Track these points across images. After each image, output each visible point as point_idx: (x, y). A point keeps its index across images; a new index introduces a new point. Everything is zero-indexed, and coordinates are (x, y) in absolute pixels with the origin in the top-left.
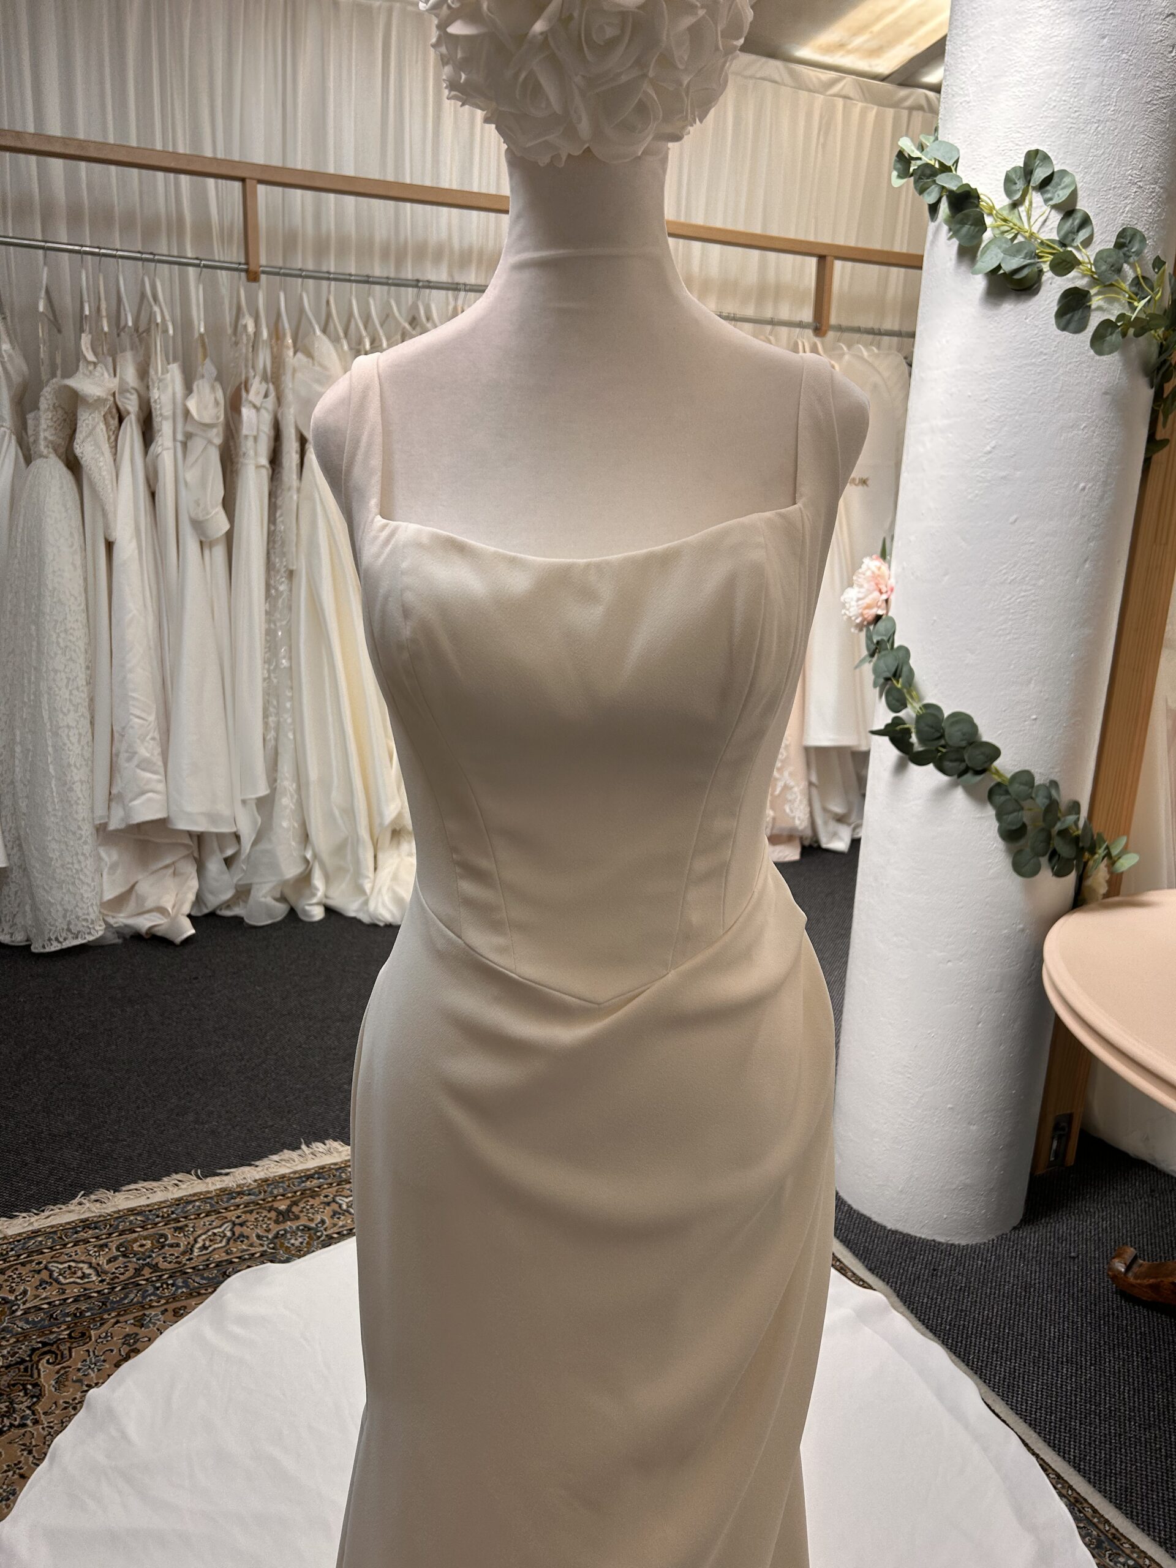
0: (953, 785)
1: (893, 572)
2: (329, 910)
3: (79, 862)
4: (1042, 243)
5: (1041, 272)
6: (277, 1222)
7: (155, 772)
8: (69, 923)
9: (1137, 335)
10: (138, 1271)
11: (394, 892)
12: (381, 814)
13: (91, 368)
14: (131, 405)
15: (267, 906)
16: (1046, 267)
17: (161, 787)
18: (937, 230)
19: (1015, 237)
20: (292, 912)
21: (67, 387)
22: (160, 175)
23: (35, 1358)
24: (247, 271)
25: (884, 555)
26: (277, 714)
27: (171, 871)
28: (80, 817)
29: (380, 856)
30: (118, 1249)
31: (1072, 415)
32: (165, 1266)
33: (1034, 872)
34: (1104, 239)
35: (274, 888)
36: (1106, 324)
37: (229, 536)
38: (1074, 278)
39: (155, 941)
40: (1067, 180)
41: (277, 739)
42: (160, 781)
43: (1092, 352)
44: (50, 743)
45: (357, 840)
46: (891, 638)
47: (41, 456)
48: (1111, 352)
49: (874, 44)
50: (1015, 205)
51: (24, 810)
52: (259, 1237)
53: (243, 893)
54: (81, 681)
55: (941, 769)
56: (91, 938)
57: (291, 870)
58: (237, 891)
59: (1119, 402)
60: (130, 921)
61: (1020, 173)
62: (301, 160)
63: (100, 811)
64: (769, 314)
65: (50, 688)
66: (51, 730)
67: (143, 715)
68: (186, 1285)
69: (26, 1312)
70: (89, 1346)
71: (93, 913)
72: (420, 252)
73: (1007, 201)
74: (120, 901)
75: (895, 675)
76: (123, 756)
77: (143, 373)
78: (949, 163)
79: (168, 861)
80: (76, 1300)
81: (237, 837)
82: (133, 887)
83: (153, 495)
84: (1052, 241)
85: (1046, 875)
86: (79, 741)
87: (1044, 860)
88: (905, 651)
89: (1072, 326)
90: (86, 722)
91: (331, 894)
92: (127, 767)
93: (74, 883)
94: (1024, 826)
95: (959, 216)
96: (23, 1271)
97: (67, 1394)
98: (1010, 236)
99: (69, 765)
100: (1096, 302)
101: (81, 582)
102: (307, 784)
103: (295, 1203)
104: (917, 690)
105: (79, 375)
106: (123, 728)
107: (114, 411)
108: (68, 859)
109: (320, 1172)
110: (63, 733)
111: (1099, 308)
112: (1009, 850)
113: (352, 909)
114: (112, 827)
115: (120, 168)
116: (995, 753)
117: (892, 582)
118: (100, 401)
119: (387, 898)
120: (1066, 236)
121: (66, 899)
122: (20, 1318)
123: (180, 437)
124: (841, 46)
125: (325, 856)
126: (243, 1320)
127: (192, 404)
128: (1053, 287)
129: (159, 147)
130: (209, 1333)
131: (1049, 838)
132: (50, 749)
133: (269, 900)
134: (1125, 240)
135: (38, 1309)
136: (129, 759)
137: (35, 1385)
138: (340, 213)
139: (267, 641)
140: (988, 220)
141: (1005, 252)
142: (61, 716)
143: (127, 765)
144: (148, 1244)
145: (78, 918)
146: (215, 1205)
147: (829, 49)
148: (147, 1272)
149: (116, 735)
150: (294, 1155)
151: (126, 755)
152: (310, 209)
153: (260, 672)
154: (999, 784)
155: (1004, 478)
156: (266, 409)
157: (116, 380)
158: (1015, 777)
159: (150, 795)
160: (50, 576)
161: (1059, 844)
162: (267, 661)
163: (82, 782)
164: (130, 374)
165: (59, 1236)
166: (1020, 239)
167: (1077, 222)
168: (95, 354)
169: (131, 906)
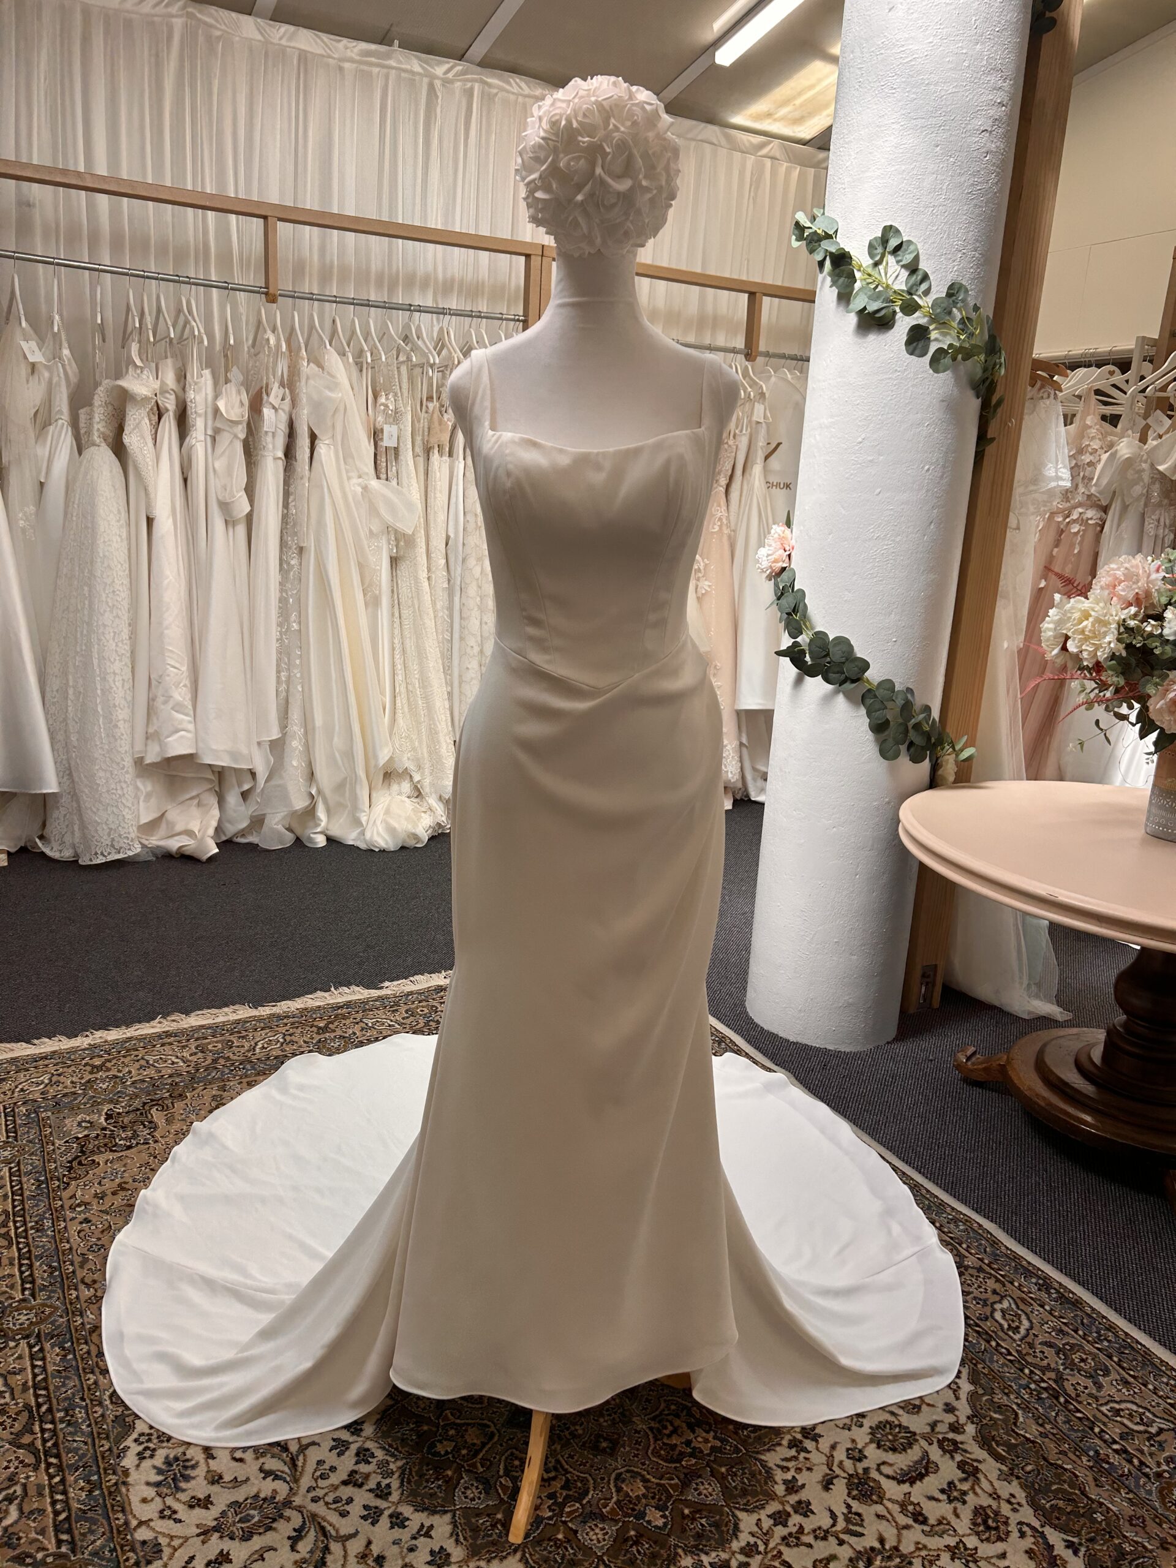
0: (836, 692)
1: (795, 536)
2: (330, 840)
3: (122, 788)
4: (895, 292)
5: (895, 312)
6: (318, 1033)
7: (187, 715)
8: (113, 840)
9: (964, 359)
10: (215, 1061)
11: (387, 823)
12: (376, 757)
13: (139, 371)
14: (170, 404)
15: (279, 832)
16: (898, 309)
17: (191, 727)
18: (824, 279)
19: (877, 287)
20: (298, 840)
21: (121, 387)
22: (190, 210)
23: (147, 1107)
24: (266, 294)
25: (789, 524)
26: (288, 670)
27: (196, 801)
28: (122, 750)
29: (374, 795)
30: (196, 1048)
31: (919, 416)
32: (236, 1058)
33: (896, 756)
34: (939, 291)
35: (284, 818)
36: (940, 351)
37: (249, 518)
38: (918, 318)
39: (185, 858)
40: (912, 248)
41: (287, 691)
42: (190, 722)
43: (931, 371)
44: (99, 687)
45: (356, 778)
46: (792, 585)
47: (94, 444)
48: (944, 371)
49: (797, 114)
50: (876, 264)
51: (76, 743)
52: (305, 1042)
53: (258, 822)
54: (125, 635)
55: (827, 680)
56: (131, 853)
57: (300, 803)
58: (252, 822)
59: (952, 408)
60: (162, 843)
61: (879, 241)
62: (310, 202)
63: (139, 746)
64: (707, 341)
65: (100, 640)
66: (99, 675)
67: (177, 665)
68: (253, 1068)
69: (133, 1083)
70: (188, 1101)
71: (133, 833)
72: (410, 282)
73: (871, 262)
74: (152, 826)
75: (794, 611)
76: (160, 699)
77: (182, 377)
78: (831, 232)
79: (194, 793)
80: (170, 1076)
81: (253, 774)
82: (163, 815)
83: (185, 480)
84: (903, 291)
85: (904, 760)
86: (123, 686)
87: (903, 748)
88: (802, 593)
89: (917, 352)
90: (128, 670)
91: (330, 827)
92: (164, 709)
93: (117, 807)
94: (887, 722)
95: (837, 271)
96: (126, 1060)
97: (177, 1126)
98: (873, 286)
99: (115, 706)
100: (934, 335)
101: (126, 552)
102: (314, 728)
103: (332, 1023)
104: (810, 621)
105: (129, 377)
106: (161, 676)
107: (155, 408)
108: (113, 786)
109: (348, 1004)
110: (110, 678)
111: (936, 340)
112: (877, 740)
113: (351, 838)
114: (148, 761)
115: (156, 204)
116: (866, 666)
117: (793, 542)
118: (146, 399)
119: (381, 828)
120: (912, 287)
121: (111, 819)
122: (130, 1086)
123: (210, 432)
124: (769, 115)
125: (327, 791)
126: (301, 1088)
127: (221, 404)
128: (904, 324)
129: (190, 187)
130: (275, 1093)
131: (907, 731)
132: (99, 692)
133: (280, 827)
134: (953, 291)
135: (143, 1081)
136: (165, 702)
137: (150, 1122)
138: (342, 245)
139: (280, 608)
140: (858, 275)
141: (870, 298)
142: (108, 664)
143: (162, 707)
144: (220, 1046)
145: (120, 836)
146: (268, 1023)
147: (758, 117)
148: (222, 1061)
149: (154, 683)
150: (326, 994)
151: (162, 699)
152: (316, 242)
153: (274, 632)
154: (869, 690)
155: (871, 461)
156: (283, 410)
157: (159, 382)
158: (881, 684)
159: (182, 733)
160: (101, 546)
161: (913, 735)
162: (280, 625)
163: (125, 721)
164: (170, 378)
165: (149, 1042)
166: (880, 288)
167: (919, 277)
168: (142, 360)
169: (162, 831)
